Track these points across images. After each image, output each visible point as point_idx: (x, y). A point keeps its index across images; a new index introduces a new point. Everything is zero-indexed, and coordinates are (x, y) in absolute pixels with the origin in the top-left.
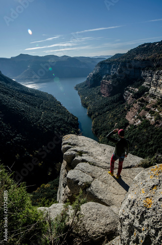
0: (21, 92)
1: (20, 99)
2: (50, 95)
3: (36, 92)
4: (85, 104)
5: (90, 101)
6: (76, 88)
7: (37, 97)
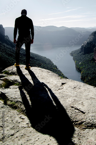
0: (23, 55)
1: (22, 61)
2: (48, 59)
3: (36, 56)
4: (79, 69)
5: (84, 66)
6: (72, 54)
7: (36, 60)
